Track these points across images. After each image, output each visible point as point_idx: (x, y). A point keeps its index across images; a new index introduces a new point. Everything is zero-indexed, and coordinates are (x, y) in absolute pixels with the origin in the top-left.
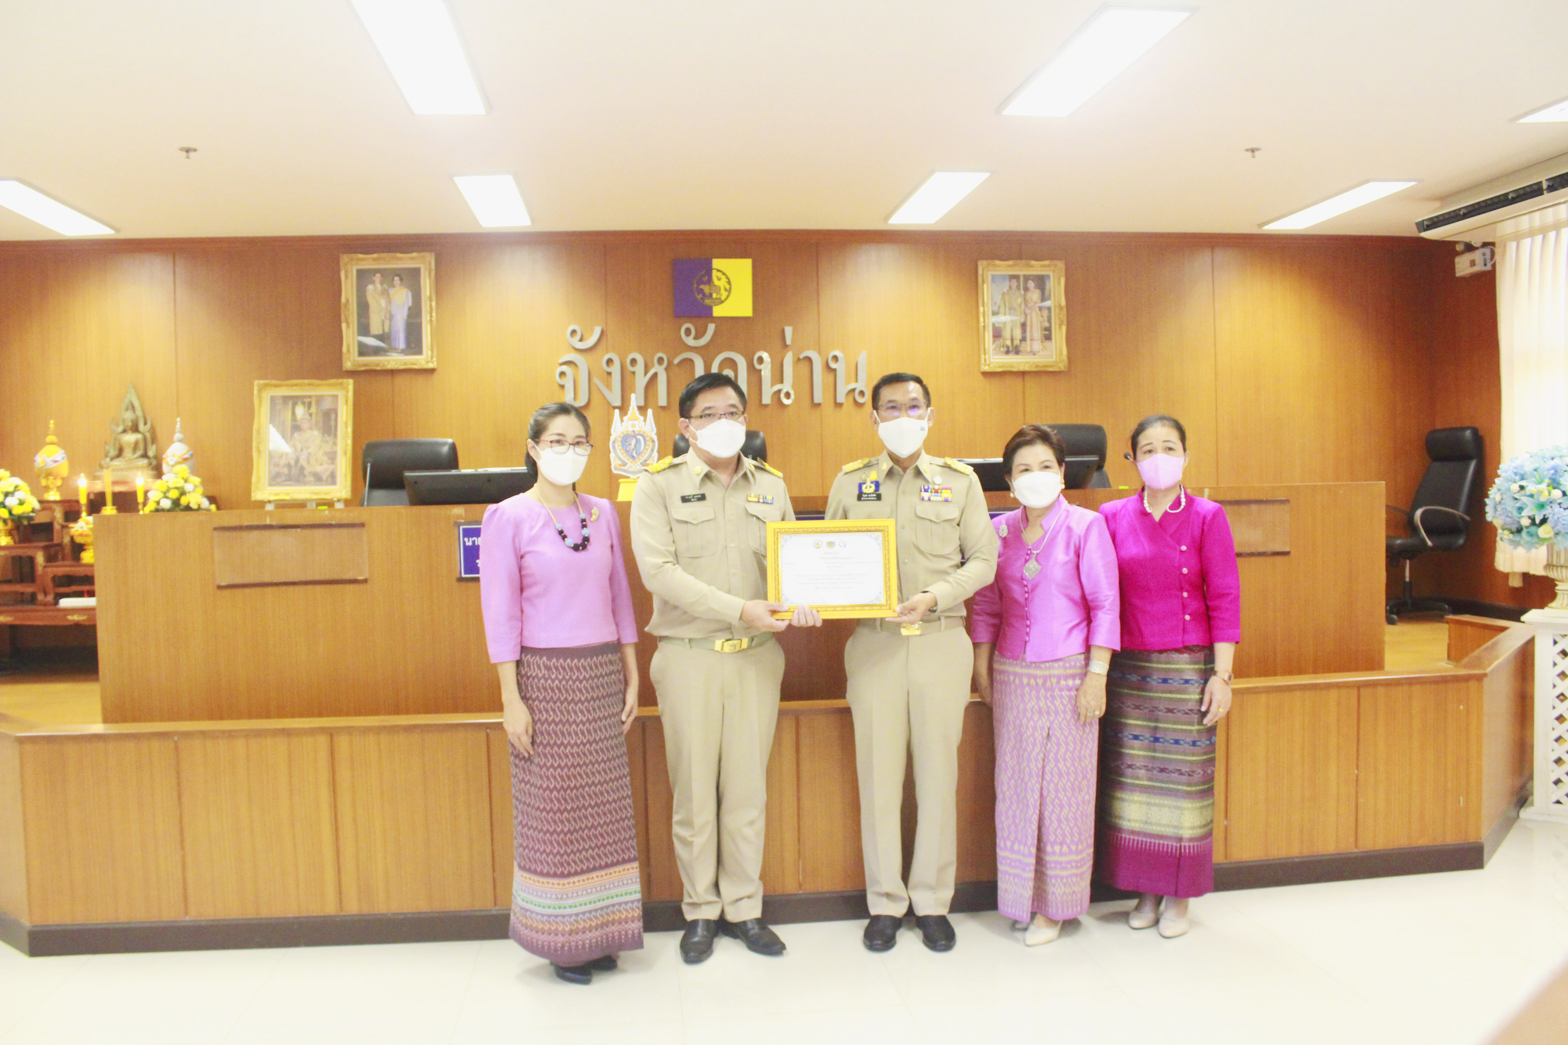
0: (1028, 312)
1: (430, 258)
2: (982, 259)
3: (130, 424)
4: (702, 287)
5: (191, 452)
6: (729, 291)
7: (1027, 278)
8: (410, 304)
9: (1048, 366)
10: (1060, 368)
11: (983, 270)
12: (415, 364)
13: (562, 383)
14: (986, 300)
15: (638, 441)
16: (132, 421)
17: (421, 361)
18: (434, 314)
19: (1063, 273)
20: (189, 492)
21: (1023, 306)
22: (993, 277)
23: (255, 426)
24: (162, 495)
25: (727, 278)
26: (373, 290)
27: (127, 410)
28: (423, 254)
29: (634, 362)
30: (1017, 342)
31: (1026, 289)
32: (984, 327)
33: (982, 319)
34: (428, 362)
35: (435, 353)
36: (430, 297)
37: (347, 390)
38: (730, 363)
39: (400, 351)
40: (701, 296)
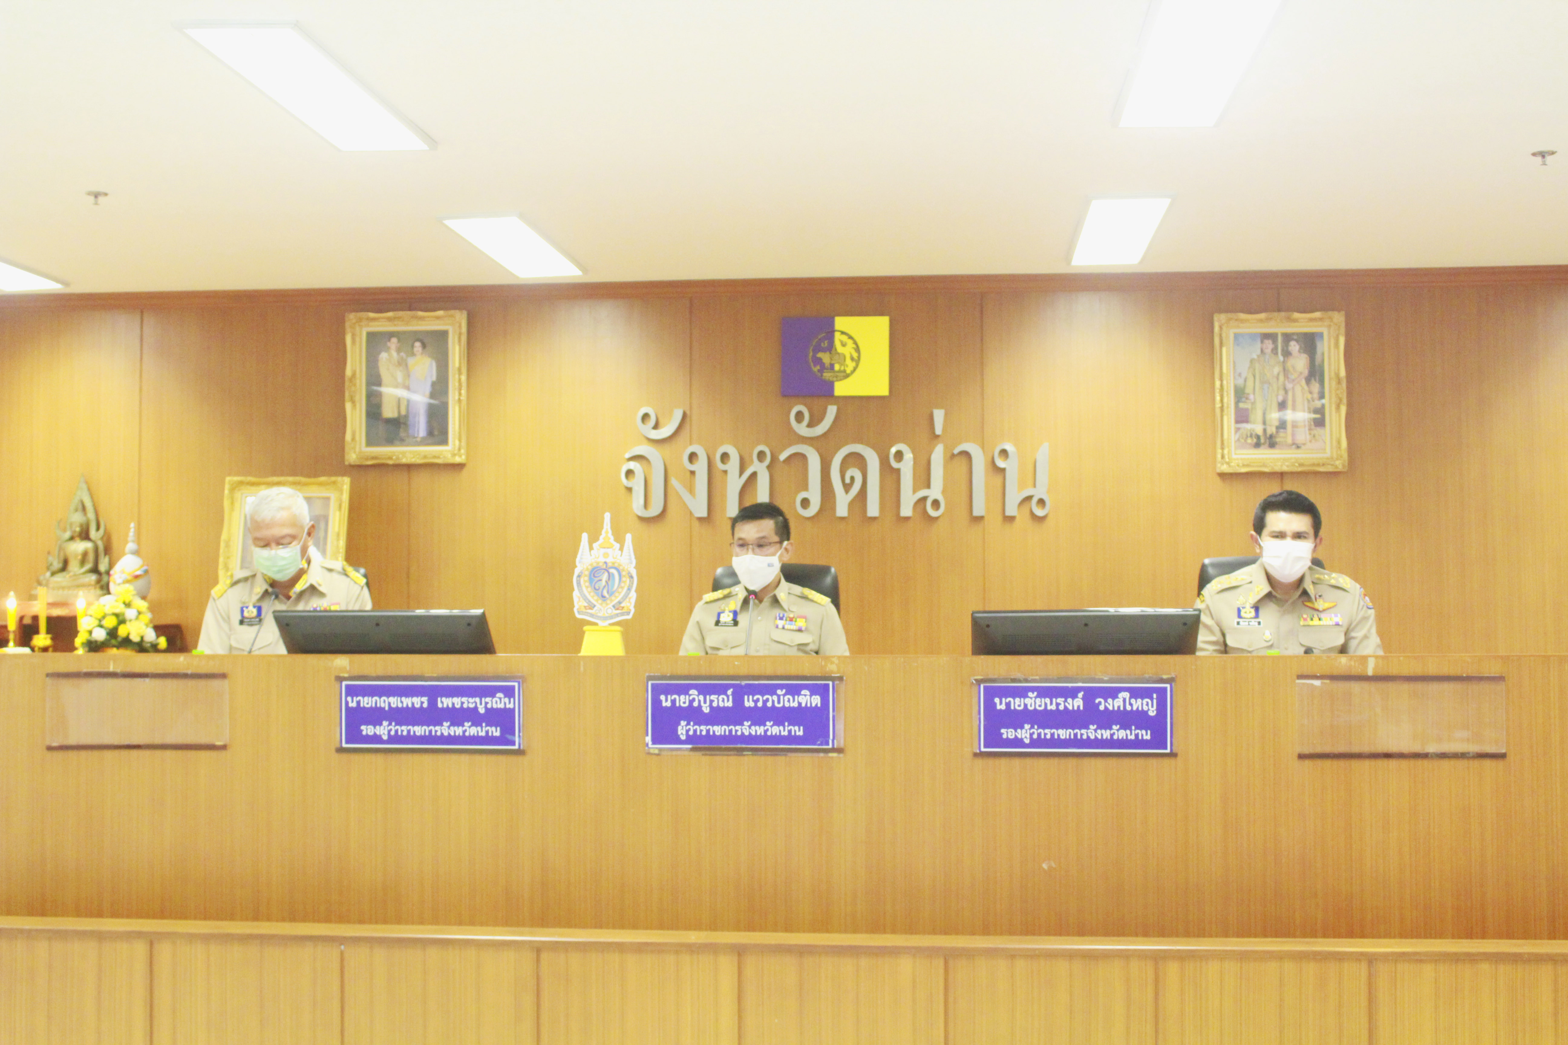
0: (1289, 386)
1: (461, 318)
2: (1220, 311)
3: (78, 529)
4: (820, 355)
5: (145, 568)
6: (857, 361)
7: (1287, 338)
8: (434, 378)
9: (1318, 465)
10: (1336, 467)
11: (1221, 328)
12: (438, 457)
13: (629, 485)
14: (1225, 370)
15: (610, 576)
16: (81, 526)
17: (445, 453)
18: (463, 392)
19: (1343, 330)
20: (130, 620)
21: (1281, 378)
22: (1236, 336)
23: (224, 536)
24: (97, 622)
25: (855, 343)
26: (387, 359)
27: (76, 510)
28: (452, 312)
29: (725, 457)
30: (1271, 430)
31: (1287, 354)
32: (1222, 408)
33: (1218, 398)
34: (454, 455)
35: (463, 444)
36: (460, 369)
37: (341, 491)
38: (857, 460)
39: (419, 440)
40: (818, 367)
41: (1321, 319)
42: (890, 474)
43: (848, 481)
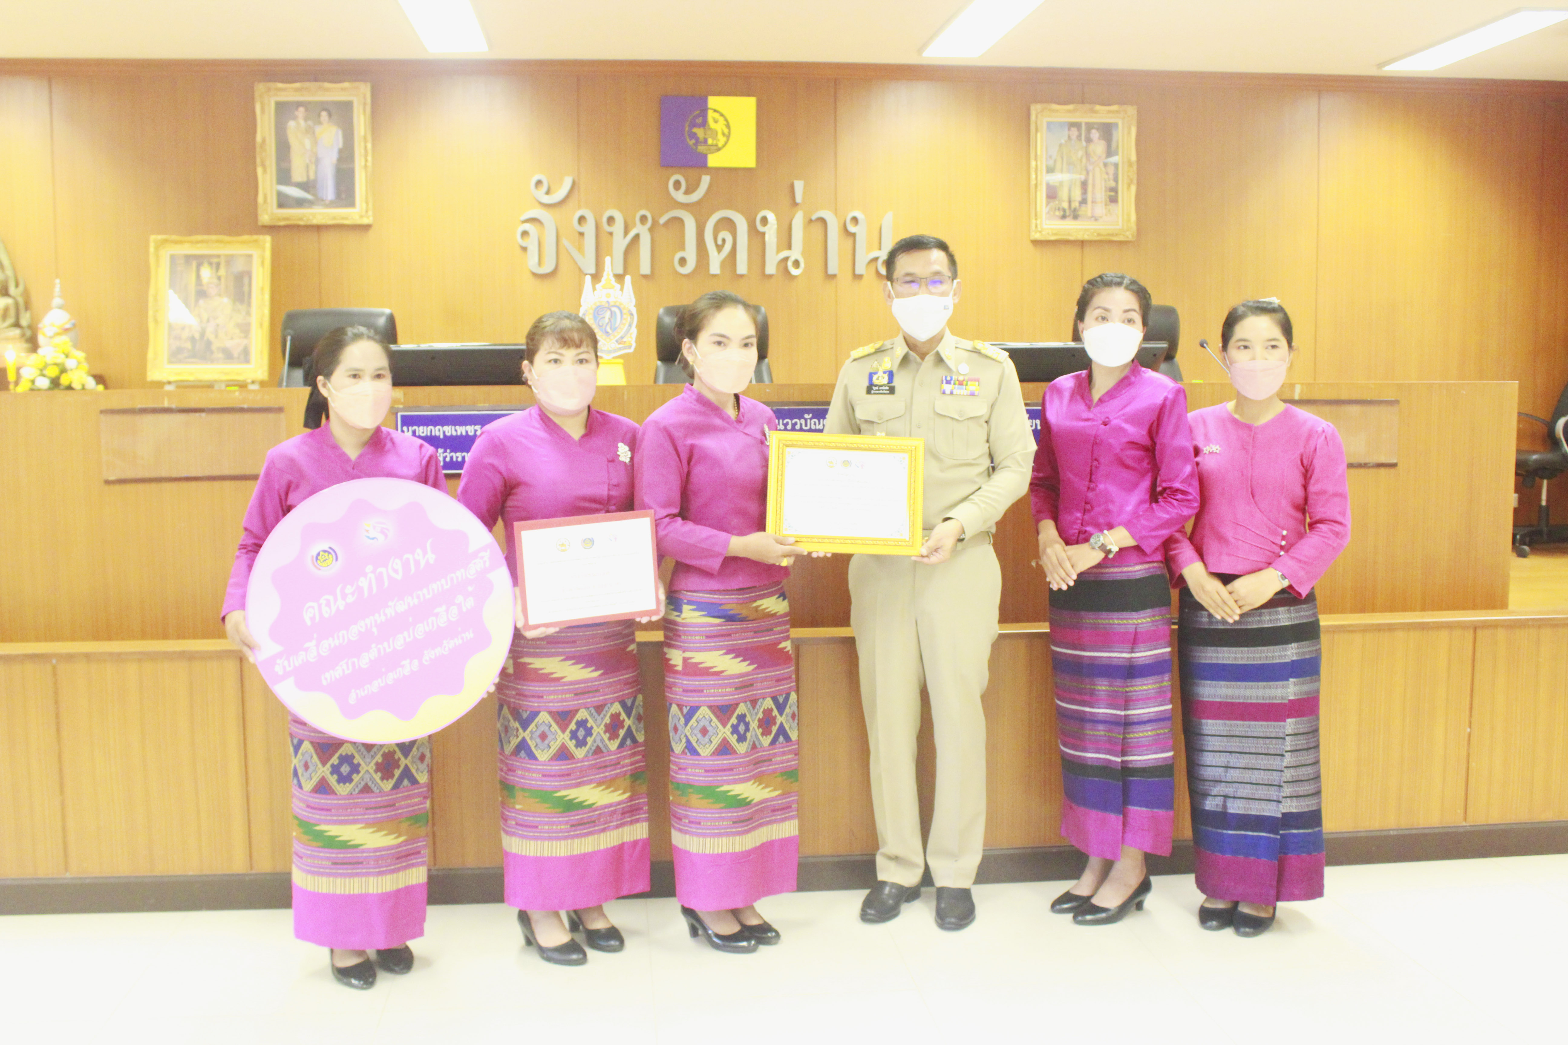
0: (1090, 168)
1: (365, 89)
2: (1036, 101)
4: (695, 130)
5: (73, 321)
6: (728, 137)
7: (1090, 127)
8: (341, 145)
9: (1112, 235)
10: (1127, 237)
11: (1037, 117)
12: (346, 219)
13: (524, 245)
14: (1039, 153)
15: (613, 314)
17: (353, 215)
18: (369, 158)
19: (1134, 122)
20: (71, 370)
21: (1084, 160)
22: (1049, 124)
23: (152, 291)
24: (38, 372)
25: (726, 120)
26: (295, 127)
28: (357, 84)
29: (611, 220)
30: (1075, 204)
31: (1089, 140)
32: (1036, 185)
33: (1033, 176)
34: (361, 217)
35: (370, 206)
36: (365, 138)
37: (264, 249)
38: (728, 224)
39: (327, 202)
40: (693, 141)
41: (1117, 112)
42: (757, 236)
43: (720, 242)
